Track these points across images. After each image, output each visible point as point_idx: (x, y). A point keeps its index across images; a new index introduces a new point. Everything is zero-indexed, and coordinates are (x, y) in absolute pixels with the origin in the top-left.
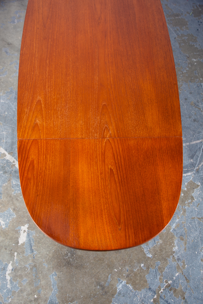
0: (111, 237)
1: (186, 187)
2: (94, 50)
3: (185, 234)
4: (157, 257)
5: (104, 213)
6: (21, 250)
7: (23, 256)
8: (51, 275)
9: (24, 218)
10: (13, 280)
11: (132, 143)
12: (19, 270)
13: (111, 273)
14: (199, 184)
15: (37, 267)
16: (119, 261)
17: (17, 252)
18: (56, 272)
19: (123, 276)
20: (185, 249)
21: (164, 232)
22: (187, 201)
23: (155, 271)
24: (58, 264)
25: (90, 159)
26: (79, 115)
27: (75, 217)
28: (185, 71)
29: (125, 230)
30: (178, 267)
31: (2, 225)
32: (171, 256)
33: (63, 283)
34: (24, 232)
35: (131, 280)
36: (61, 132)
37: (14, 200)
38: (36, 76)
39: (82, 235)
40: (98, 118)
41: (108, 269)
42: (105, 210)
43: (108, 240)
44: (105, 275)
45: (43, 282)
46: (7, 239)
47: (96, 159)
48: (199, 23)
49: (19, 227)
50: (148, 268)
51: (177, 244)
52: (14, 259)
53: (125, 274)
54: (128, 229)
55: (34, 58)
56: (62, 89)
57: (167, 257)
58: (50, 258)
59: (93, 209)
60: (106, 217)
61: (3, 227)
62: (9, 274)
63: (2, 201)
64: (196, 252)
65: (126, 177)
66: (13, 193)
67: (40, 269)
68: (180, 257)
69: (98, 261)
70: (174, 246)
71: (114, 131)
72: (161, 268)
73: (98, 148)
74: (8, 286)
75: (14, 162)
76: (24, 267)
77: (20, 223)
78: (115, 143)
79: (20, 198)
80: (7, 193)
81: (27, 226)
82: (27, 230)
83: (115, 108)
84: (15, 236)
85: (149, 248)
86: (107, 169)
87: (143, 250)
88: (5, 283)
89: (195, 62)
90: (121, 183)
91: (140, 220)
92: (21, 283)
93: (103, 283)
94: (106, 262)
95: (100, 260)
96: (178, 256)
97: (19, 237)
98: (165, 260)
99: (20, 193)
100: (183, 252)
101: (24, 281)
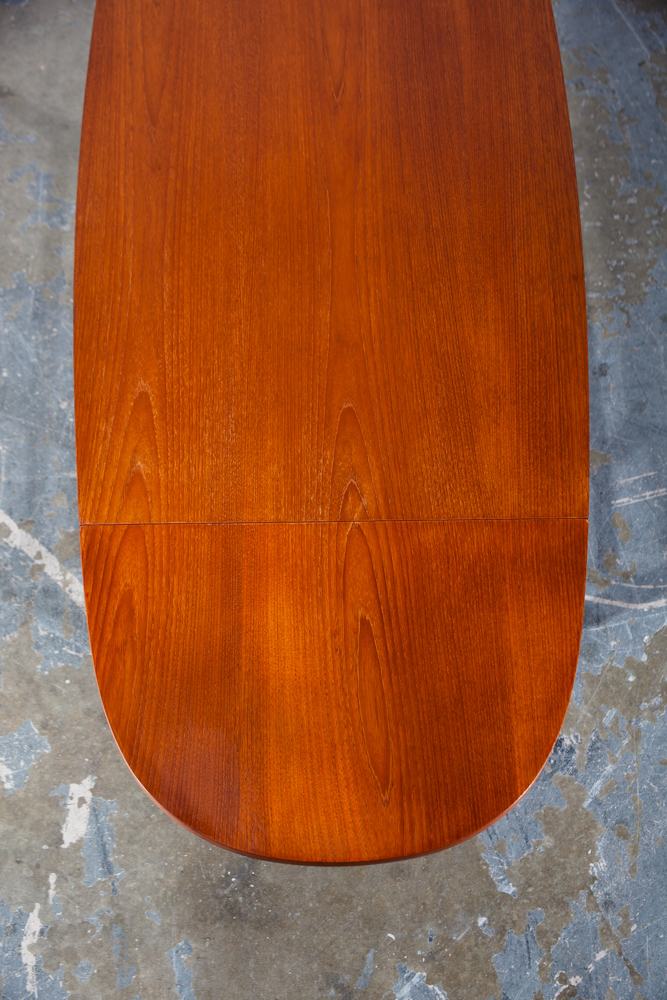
0: (359, 824)
1: (646, 652)
2: (319, 210)
3: (633, 816)
4: (532, 893)
5: (339, 753)
6: (71, 865)
7: (79, 887)
8: (174, 950)
9: (81, 757)
10: (45, 966)
11: (430, 537)
12: (66, 933)
13: (376, 945)
15: (127, 922)
16: (402, 906)
17: (56, 872)
18: (190, 942)
19: (414, 955)
20: (633, 870)
21: (562, 809)
22: (647, 701)
23: (524, 941)
24: (196, 914)
25: (302, 589)
26: (270, 443)
27: (257, 765)
29: (402, 806)
30: (606, 931)
31: (4, 780)
32: (581, 892)
33: (214, 977)
34: (80, 805)
35: (442, 969)
36: (212, 501)
37: (44, 692)
38: (130, 309)
39: (276, 818)
40: (328, 453)
41: (367, 932)
42: (343, 745)
43: (351, 834)
44: (353, 952)
45: (146, 975)
46: (21, 827)
47: (320, 589)
49: (62, 786)
50: (502, 932)
51: (606, 850)
52: (47, 896)
53: (422, 949)
54: (409, 800)
55: (121, 241)
56: (214, 352)
57: (567, 894)
58: (170, 893)
59: (307, 743)
60: (345, 768)
61: (8, 786)
62: (31, 948)
65: (410, 646)
66: (39, 667)
67: (135, 930)
68: (614, 895)
69: (331, 904)
70: (593, 859)
71: (376, 499)
72: (547, 931)
73: (325, 555)
74: (29, 987)
75: (39, 555)
76: (83, 922)
77: (67, 772)
78: (377, 538)
79: (65, 685)
80: (18, 668)
81: (88, 783)
82: (88, 796)
83: (382, 421)
84: (47, 817)
85: (508, 864)
86: (351, 620)
87: (487, 870)
88: (18, 975)
90: (391, 665)
91: (445, 777)
92: (72, 977)
93: (347, 977)
94: (360, 909)
95: (339, 901)
96: (606, 894)
97: (64, 821)
98: (562, 904)
99: (64, 669)
100: (623, 880)
101: (82, 969)
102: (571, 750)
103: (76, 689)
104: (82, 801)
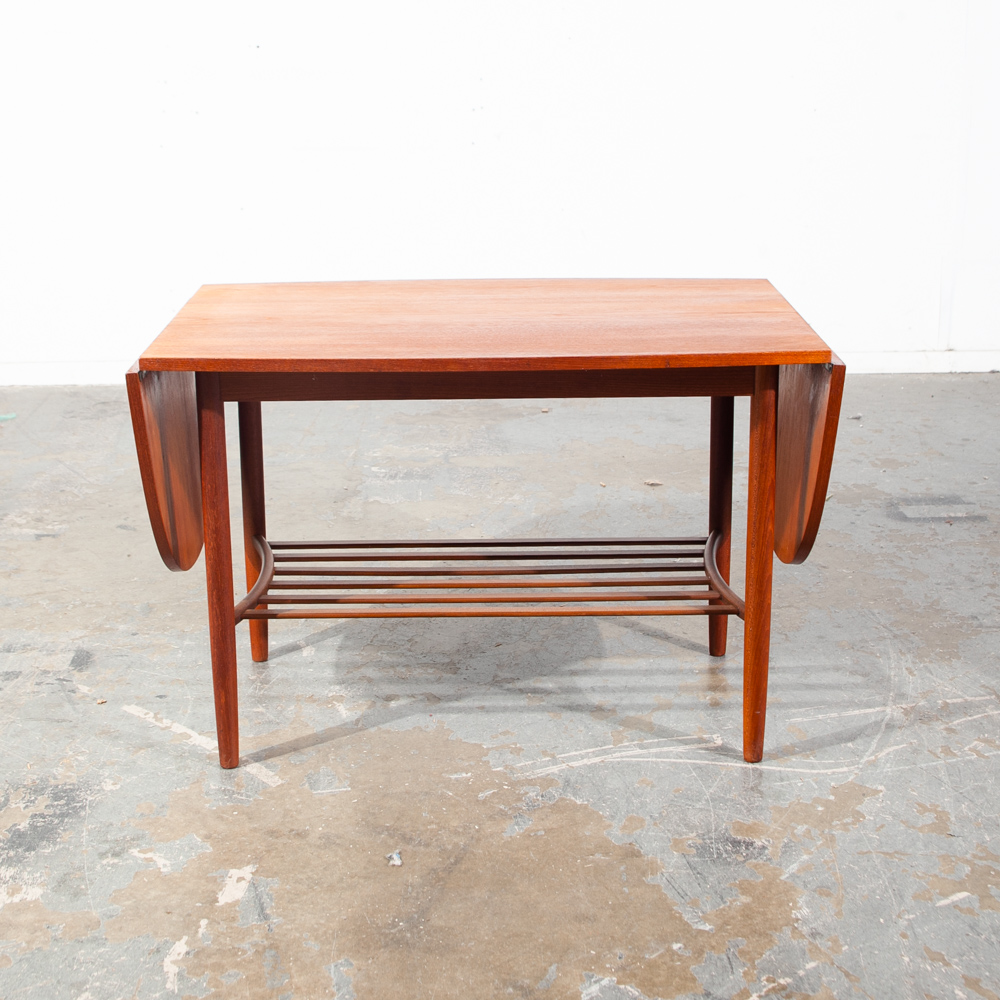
1: (832, 794)
3: (834, 883)
4: (731, 929)
6: (225, 915)
7: (232, 928)
8: (333, 964)
9: (243, 854)
10: (189, 973)
12: (215, 954)
13: (559, 962)
14: (880, 788)
15: (282, 948)
16: (588, 938)
17: (208, 918)
18: (351, 960)
19: (602, 967)
20: (839, 914)
21: (758, 881)
22: (839, 820)
23: (725, 958)
24: (358, 944)
30: (815, 950)
31: (161, 866)
32: (785, 928)
33: (376, 982)
34: (238, 881)
35: (634, 976)
41: (549, 953)
44: (534, 966)
45: (300, 980)
46: (174, 893)
48: (857, 513)
49: (222, 870)
50: (700, 952)
51: (808, 903)
52: (197, 932)
53: (611, 964)
57: (770, 929)
58: (331, 932)
61: (164, 870)
62: (174, 962)
63: (167, 820)
64: (882, 920)
66: (207, 805)
67: (290, 953)
68: (820, 929)
69: (509, 937)
70: (795, 908)
72: (749, 951)
74: (169, 985)
76: (234, 948)
77: (228, 862)
79: (233, 815)
80: (186, 805)
82: (249, 877)
84: (203, 888)
85: (703, 912)
87: (681, 917)
88: (158, 978)
92: (218, 981)
93: (527, 981)
94: (540, 940)
95: (518, 935)
96: (812, 929)
97: (221, 890)
98: (764, 935)
99: (233, 807)
100: (829, 920)
101: (229, 976)
102: (764, 848)
103: (244, 817)
104: (240, 879)
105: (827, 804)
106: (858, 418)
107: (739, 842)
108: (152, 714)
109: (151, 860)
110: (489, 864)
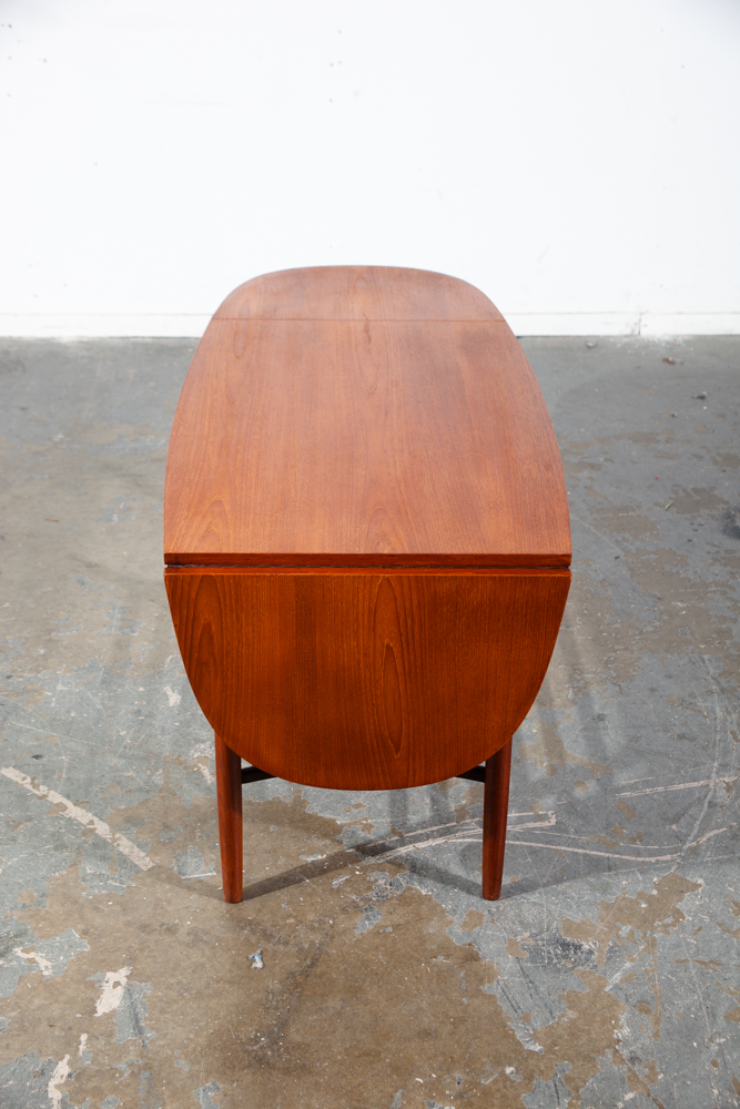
1: (656, 888)
2: (357, 432)
3: (653, 998)
4: (558, 1051)
6: (103, 1028)
7: (109, 1044)
8: (201, 1088)
9: (118, 954)
10: (71, 1100)
12: (95, 1076)
13: (404, 1087)
14: (700, 881)
15: (156, 1068)
17: (87, 1033)
18: (218, 1084)
19: (443, 1094)
20: (656, 1035)
21: (584, 992)
22: (660, 921)
23: (553, 1085)
24: (224, 1063)
26: (317, 521)
28: (650, 629)
30: (633, 1078)
31: (43, 969)
32: (607, 1050)
34: (114, 987)
35: (471, 1105)
37: (87, 910)
38: (210, 467)
40: (364, 526)
41: (395, 1077)
44: (381, 1091)
45: (172, 1107)
46: (56, 1001)
48: (695, 527)
49: (99, 973)
50: (530, 1077)
51: (629, 1020)
52: (78, 1049)
53: (450, 1090)
57: (593, 1052)
58: (199, 1048)
61: (46, 973)
62: (58, 1087)
63: (47, 912)
64: (695, 1044)
66: (84, 893)
67: (163, 1074)
68: (639, 1053)
69: (359, 1056)
70: (617, 1027)
72: (574, 1078)
75: (92, 822)
76: (112, 1069)
77: (104, 964)
79: (108, 906)
80: (64, 894)
82: (124, 981)
84: (83, 995)
85: (534, 1030)
87: (514, 1034)
88: (43, 1106)
89: (683, 609)
92: (98, 1108)
94: (388, 1060)
95: (367, 1054)
96: (631, 1052)
97: (99, 998)
98: (588, 1059)
99: (107, 895)
100: (647, 1042)
101: (109, 1102)
102: (591, 952)
103: (118, 908)
104: (117, 984)
105: (649, 900)
106: (702, 398)
107: (568, 945)
108: (29, 780)
109: (32, 961)
110: (342, 968)
